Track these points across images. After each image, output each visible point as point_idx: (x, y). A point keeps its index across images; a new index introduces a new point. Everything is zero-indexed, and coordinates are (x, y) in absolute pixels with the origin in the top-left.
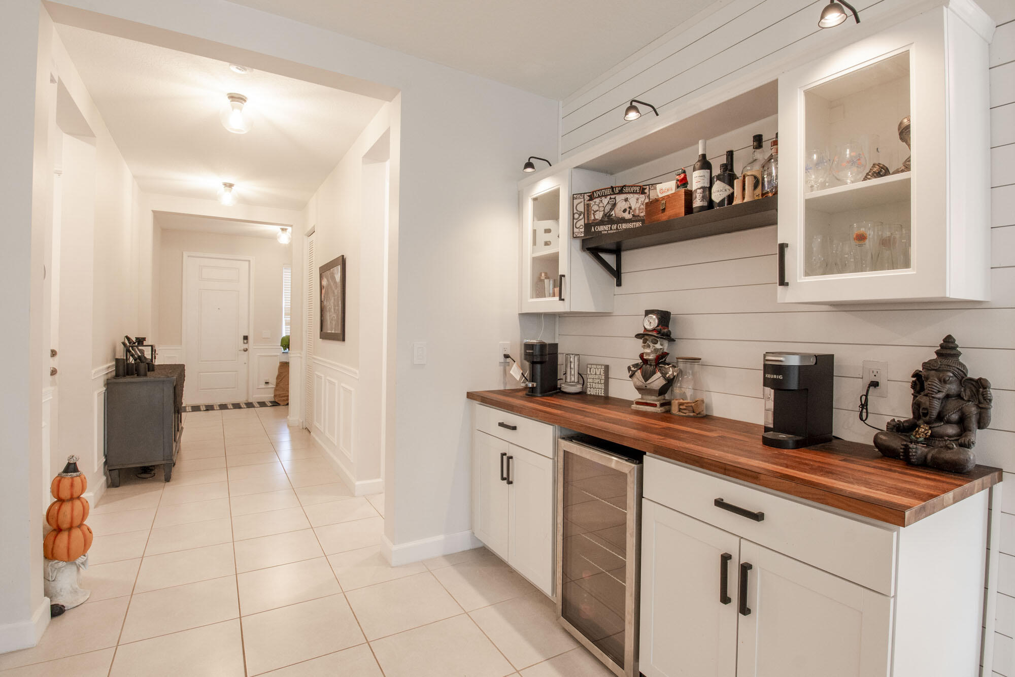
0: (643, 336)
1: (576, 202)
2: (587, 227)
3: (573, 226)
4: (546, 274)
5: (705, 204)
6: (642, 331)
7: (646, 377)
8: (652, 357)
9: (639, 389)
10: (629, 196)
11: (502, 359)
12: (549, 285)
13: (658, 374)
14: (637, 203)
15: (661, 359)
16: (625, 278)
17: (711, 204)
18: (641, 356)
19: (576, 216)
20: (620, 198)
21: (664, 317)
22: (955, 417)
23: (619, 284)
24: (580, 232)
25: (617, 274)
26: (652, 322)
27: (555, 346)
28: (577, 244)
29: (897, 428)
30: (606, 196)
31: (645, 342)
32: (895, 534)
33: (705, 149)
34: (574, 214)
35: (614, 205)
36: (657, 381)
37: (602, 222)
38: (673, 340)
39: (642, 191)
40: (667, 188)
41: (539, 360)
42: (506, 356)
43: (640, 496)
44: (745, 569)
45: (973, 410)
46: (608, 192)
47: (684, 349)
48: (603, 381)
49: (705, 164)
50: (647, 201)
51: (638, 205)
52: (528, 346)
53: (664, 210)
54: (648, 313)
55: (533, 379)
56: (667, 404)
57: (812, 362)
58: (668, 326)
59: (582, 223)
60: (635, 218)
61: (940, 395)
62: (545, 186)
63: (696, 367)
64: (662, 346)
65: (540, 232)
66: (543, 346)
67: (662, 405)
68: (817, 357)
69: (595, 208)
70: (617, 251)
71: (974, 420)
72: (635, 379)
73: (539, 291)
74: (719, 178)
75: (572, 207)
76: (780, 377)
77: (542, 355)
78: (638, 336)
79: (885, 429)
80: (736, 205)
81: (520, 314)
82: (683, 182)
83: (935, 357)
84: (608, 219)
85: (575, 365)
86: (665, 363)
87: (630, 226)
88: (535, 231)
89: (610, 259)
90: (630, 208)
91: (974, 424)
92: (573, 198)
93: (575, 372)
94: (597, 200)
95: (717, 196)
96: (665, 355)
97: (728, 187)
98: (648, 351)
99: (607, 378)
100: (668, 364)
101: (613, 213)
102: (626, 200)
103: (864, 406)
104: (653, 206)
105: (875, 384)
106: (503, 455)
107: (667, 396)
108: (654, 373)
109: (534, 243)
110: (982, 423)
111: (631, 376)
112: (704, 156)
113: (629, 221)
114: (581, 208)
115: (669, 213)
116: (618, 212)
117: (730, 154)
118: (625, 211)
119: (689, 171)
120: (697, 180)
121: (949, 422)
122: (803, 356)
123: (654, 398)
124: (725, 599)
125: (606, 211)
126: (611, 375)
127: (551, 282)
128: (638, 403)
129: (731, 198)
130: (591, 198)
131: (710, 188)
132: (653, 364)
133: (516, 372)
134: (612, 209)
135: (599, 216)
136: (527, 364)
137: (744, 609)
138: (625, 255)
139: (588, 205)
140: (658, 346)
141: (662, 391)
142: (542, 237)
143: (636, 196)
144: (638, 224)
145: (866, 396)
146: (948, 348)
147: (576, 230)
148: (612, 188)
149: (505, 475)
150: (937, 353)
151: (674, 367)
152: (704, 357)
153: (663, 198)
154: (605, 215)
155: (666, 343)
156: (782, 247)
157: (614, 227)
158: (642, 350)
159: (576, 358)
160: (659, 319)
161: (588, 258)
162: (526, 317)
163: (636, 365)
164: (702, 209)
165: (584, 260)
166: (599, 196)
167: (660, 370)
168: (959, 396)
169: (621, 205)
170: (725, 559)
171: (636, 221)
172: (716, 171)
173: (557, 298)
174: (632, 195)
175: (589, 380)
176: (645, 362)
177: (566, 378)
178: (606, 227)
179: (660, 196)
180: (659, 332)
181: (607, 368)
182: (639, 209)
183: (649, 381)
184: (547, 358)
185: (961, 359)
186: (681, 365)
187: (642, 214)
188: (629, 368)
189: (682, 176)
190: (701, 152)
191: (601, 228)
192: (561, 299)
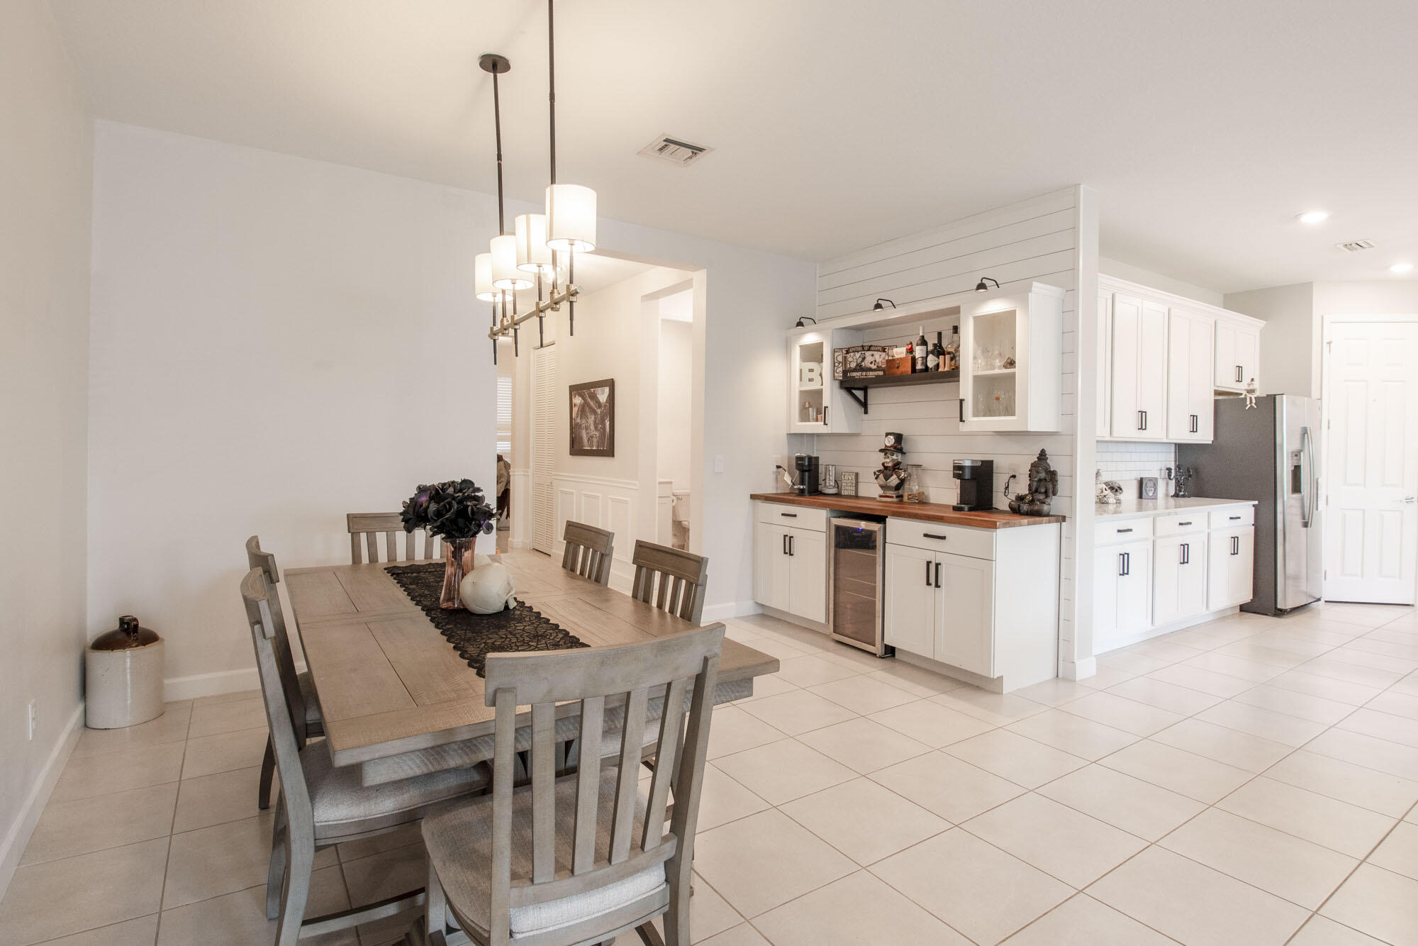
0: (884, 451)
1: (836, 354)
2: (845, 372)
3: (834, 371)
4: (809, 403)
5: (924, 368)
6: (883, 448)
7: (887, 478)
8: (890, 465)
9: (882, 487)
10: (875, 353)
11: (775, 469)
12: (812, 412)
13: (895, 476)
14: (880, 358)
15: (897, 466)
16: (870, 408)
17: (926, 369)
18: (883, 464)
19: (837, 364)
20: (868, 354)
21: (899, 438)
22: (1043, 490)
23: (866, 412)
24: (840, 376)
25: (864, 405)
26: (890, 441)
27: (817, 458)
28: (837, 383)
29: (1020, 498)
30: (858, 352)
31: (885, 454)
32: (995, 533)
33: (924, 332)
34: (834, 363)
35: (864, 358)
36: (894, 480)
37: (855, 370)
38: (905, 453)
39: (884, 350)
40: (900, 352)
41: (807, 469)
42: (778, 467)
43: (885, 542)
44: (937, 565)
45: (1050, 486)
46: (860, 349)
47: (912, 459)
48: (854, 485)
49: (923, 342)
50: (887, 358)
51: (881, 360)
52: (799, 459)
53: (898, 367)
54: (887, 434)
55: (802, 483)
56: (900, 497)
57: (979, 464)
58: (901, 444)
59: (841, 369)
60: (879, 369)
61: (1036, 479)
62: (810, 338)
63: (920, 471)
64: (897, 457)
65: (805, 372)
66: (810, 458)
67: (897, 497)
68: (982, 461)
69: (850, 359)
70: (865, 390)
71: (1051, 491)
72: (879, 480)
73: (804, 417)
74: (932, 352)
75: (833, 358)
76: (961, 472)
77: (809, 465)
78: (881, 451)
79: (1014, 499)
80: (940, 372)
81: (788, 434)
82: (911, 351)
83: (1037, 460)
84: (860, 368)
85: (832, 473)
86: (899, 469)
87: (876, 373)
88: (801, 370)
89: (859, 394)
90: (875, 361)
91: (1051, 494)
92: (834, 351)
93: (832, 478)
94: (852, 354)
95: (931, 364)
96: (899, 463)
97: (937, 359)
98: (888, 460)
99: (857, 483)
100: (901, 469)
101: (863, 364)
102: (873, 355)
103: (1007, 488)
104: (891, 363)
105: (1014, 476)
106: (785, 536)
107: (900, 492)
108: (892, 475)
109: (801, 380)
110: (1054, 494)
111: (876, 478)
112: (923, 337)
113: (875, 370)
114: (840, 359)
115: (902, 369)
116: (866, 364)
117: (940, 334)
118: (871, 363)
119: (914, 344)
120: (919, 352)
121: (1040, 493)
122: (973, 461)
123: (892, 492)
124: (928, 584)
125: (859, 362)
126: (860, 480)
127: (815, 410)
128: (881, 496)
129: (938, 366)
130: (848, 352)
131: (927, 357)
132: (891, 469)
133: (788, 479)
134: (862, 361)
135: (853, 365)
136: (798, 472)
137: (937, 586)
138: (871, 392)
139: (845, 357)
140: (894, 457)
141: (898, 487)
142: (807, 375)
143: (880, 353)
144: (881, 373)
145: (1008, 483)
146: (1043, 456)
147: (836, 374)
148: (863, 346)
149: (787, 551)
150: (1038, 458)
151: (905, 471)
152: (924, 465)
153: (898, 359)
154: (857, 365)
155: (900, 455)
156: (961, 401)
157: (864, 373)
158: (884, 461)
159: (834, 467)
160: (895, 439)
161: (844, 393)
162: (792, 436)
163: (879, 471)
164: (921, 371)
165: (842, 395)
166: (853, 352)
167: (896, 474)
168: (1045, 479)
169: (869, 358)
170: (928, 563)
171: (879, 371)
172: (930, 347)
173: (822, 423)
174: (876, 352)
175: (843, 484)
176: (886, 468)
177: (825, 483)
178: (859, 374)
179: (897, 357)
180: (895, 448)
181: (857, 475)
182: (882, 362)
183: (889, 481)
184: (813, 468)
185: (1048, 461)
186: (909, 471)
187: (883, 366)
188: (875, 473)
189: (910, 346)
190: (921, 334)
191: (854, 374)
192: (825, 424)
